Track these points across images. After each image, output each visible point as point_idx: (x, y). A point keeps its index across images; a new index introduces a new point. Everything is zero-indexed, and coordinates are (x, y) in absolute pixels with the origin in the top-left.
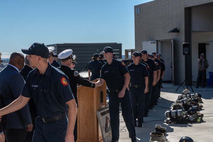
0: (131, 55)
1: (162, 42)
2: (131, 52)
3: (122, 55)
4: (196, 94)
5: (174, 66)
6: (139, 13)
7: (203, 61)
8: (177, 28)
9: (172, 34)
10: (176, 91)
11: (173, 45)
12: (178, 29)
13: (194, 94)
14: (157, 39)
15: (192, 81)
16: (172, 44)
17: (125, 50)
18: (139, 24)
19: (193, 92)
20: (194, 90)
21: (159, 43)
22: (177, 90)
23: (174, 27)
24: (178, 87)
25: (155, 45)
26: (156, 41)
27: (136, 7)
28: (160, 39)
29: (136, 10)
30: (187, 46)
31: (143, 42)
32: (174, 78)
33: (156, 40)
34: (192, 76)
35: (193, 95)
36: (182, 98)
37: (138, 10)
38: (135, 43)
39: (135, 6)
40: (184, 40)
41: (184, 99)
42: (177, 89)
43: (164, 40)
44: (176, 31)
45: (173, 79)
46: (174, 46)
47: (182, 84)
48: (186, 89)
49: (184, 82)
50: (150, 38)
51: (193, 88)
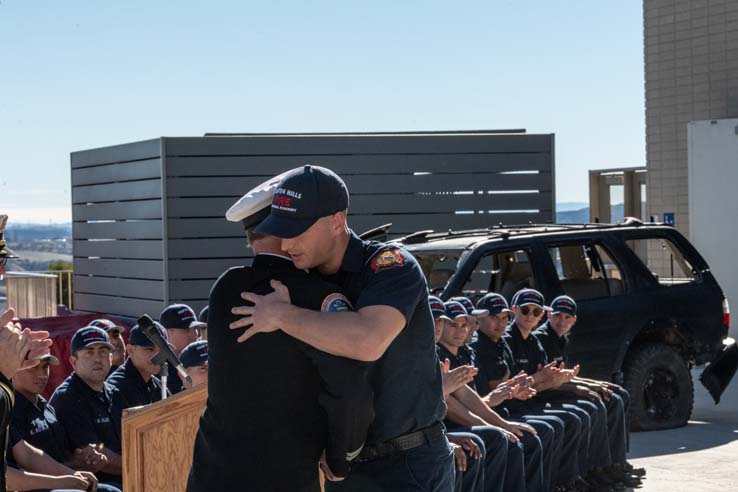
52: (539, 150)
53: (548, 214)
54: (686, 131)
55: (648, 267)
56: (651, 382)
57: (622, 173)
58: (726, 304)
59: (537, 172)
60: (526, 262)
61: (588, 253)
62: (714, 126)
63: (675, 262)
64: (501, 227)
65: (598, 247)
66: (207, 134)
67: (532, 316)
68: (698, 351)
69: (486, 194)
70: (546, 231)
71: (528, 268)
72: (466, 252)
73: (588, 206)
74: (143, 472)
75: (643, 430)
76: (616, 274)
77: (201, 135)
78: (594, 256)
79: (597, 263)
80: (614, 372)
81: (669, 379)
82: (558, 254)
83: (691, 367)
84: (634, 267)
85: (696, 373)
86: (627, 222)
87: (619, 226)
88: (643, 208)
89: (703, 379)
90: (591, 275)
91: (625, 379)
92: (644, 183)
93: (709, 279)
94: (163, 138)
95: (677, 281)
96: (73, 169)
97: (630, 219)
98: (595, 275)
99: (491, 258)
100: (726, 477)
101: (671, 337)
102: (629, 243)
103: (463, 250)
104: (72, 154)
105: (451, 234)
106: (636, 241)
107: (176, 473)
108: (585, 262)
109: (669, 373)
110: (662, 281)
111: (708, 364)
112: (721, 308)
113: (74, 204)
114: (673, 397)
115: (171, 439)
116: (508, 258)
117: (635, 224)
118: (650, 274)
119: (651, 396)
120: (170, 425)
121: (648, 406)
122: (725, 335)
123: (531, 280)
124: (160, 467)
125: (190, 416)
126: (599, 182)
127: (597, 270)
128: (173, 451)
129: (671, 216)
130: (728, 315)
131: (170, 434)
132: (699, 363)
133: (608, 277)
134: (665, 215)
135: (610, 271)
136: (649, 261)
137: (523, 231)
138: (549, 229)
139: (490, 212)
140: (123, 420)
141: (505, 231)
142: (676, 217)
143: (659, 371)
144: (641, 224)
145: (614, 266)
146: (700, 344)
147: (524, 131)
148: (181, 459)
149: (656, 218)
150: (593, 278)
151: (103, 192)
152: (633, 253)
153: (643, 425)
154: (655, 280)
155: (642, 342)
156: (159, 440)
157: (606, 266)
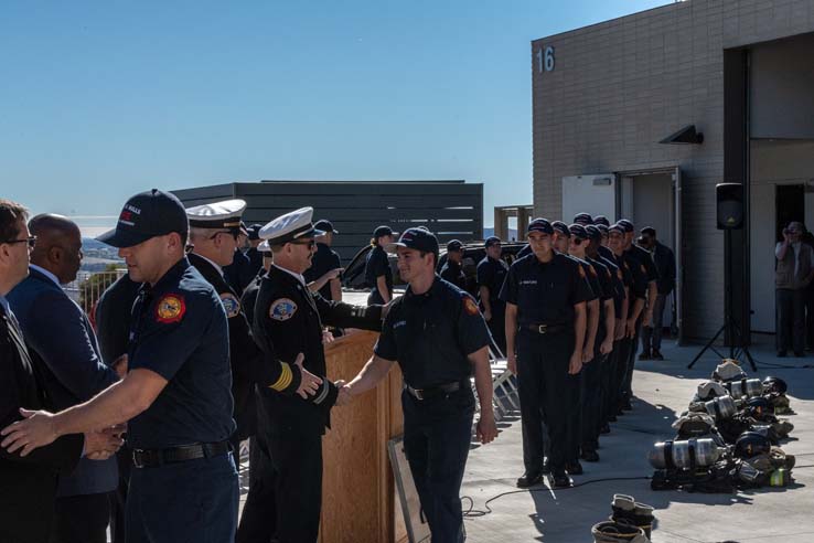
0: (516, 228)
1: (639, 180)
2: (516, 218)
3: (485, 227)
4: (768, 379)
5: (683, 271)
6: (549, 69)
7: (797, 252)
8: (693, 128)
9: (674, 148)
10: (690, 367)
11: (678, 189)
12: (697, 132)
13: (757, 380)
14: (618, 169)
15: (752, 329)
16: (674, 188)
17: (496, 209)
18: (550, 111)
19: (755, 369)
20: (757, 365)
21: (627, 185)
22: (693, 363)
23: (684, 123)
24: (696, 350)
25: (610, 190)
26: (613, 177)
27: (537, 45)
28: (629, 168)
29: (540, 55)
30: (735, 196)
31: (564, 180)
32: (683, 316)
33: (615, 173)
34: (753, 312)
35: (754, 383)
36: (712, 393)
37: (547, 58)
38: (534, 181)
39: (533, 42)
40: (722, 173)
41: (721, 398)
42: (692, 360)
43: (645, 170)
44: (691, 136)
45: (679, 321)
46: (682, 192)
47: (715, 339)
48: (729, 361)
49: (719, 333)
50: (591, 166)
51: (753, 357)
52: (474, 194)
53: (478, 234)
54: (562, 182)
57: (516, 209)
59: (471, 208)
62: (580, 180)
66: (262, 181)
77: (259, 182)
92: (530, 215)
94: (234, 183)
126: (502, 214)
139: (439, 233)
147: (464, 181)
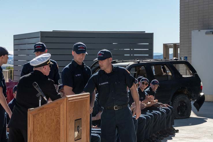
38: (180, 32)
52: (149, 38)
54: (191, 33)
55: (179, 72)
56: (179, 105)
57: (173, 45)
58: (202, 83)
59: (148, 44)
60: (144, 70)
61: (162, 67)
62: (199, 32)
63: (187, 71)
64: (137, 60)
65: (165, 66)
66: (53, 31)
67: (145, 85)
68: (193, 96)
69: (133, 50)
70: (150, 61)
71: (145, 71)
72: (127, 67)
73: (163, 54)
74: (34, 127)
75: (177, 119)
76: (170, 74)
77: (52, 31)
78: (164, 68)
79: (165, 71)
80: (169, 102)
81: (184, 104)
82: (154, 68)
83: (191, 101)
84: (175, 72)
85: (192, 103)
86: (174, 59)
87: (171, 60)
88: (179, 55)
89: (194, 104)
90: (163, 74)
91: (172, 104)
92: (179, 48)
93: (197, 76)
94: (40, 31)
95: (187, 76)
96: (14, 40)
97: (174, 58)
98: (164, 74)
99: (134, 68)
100: (200, 133)
101: (186, 92)
102: (174, 65)
103: (126, 66)
104: (14, 36)
105: (123, 61)
106: (176, 64)
107: (43, 127)
108: (161, 70)
109: (185, 102)
110: (183, 76)
111: (196, 100)
112: (200, 84)
113: (14, 50)
114: (186, 109)
115: (42, 117)
116: (139, 68)
117: (176, 59)
118: (180, 74)
119: (179, 109)
120: (41, 114)
121: (178, 112)
122: (201, 92)
123: (146, 75)
124: (38, 126)
125: (47, 111)
126: (166, 47)
127: (165, 72)
128: (42, 121)
129: (186, 57)
130: (202, 86)
131: (41, 116)
132: (193, 100)
133: (168, 74)
134: (185, 57)
135: (169, 73)
136: (180, 70)
137: (144, 61)
138: (151, 60)
139: (135, 55)
140: (28, 112)
141: (138, 61)
142: (188, 58)
143: (182, 102)
144: (178, 60)
145: (170, 71)
146: (194, 95)
147: (145, 32)
148: (44, 124)
149: (182, 58)
150: (163, 75)
151: (23, 47)
152: (175, 68)
153: (177, 117)
154: (181, 76)
155: (177, 93)
156: (38, 118)
157: (167, 72)
